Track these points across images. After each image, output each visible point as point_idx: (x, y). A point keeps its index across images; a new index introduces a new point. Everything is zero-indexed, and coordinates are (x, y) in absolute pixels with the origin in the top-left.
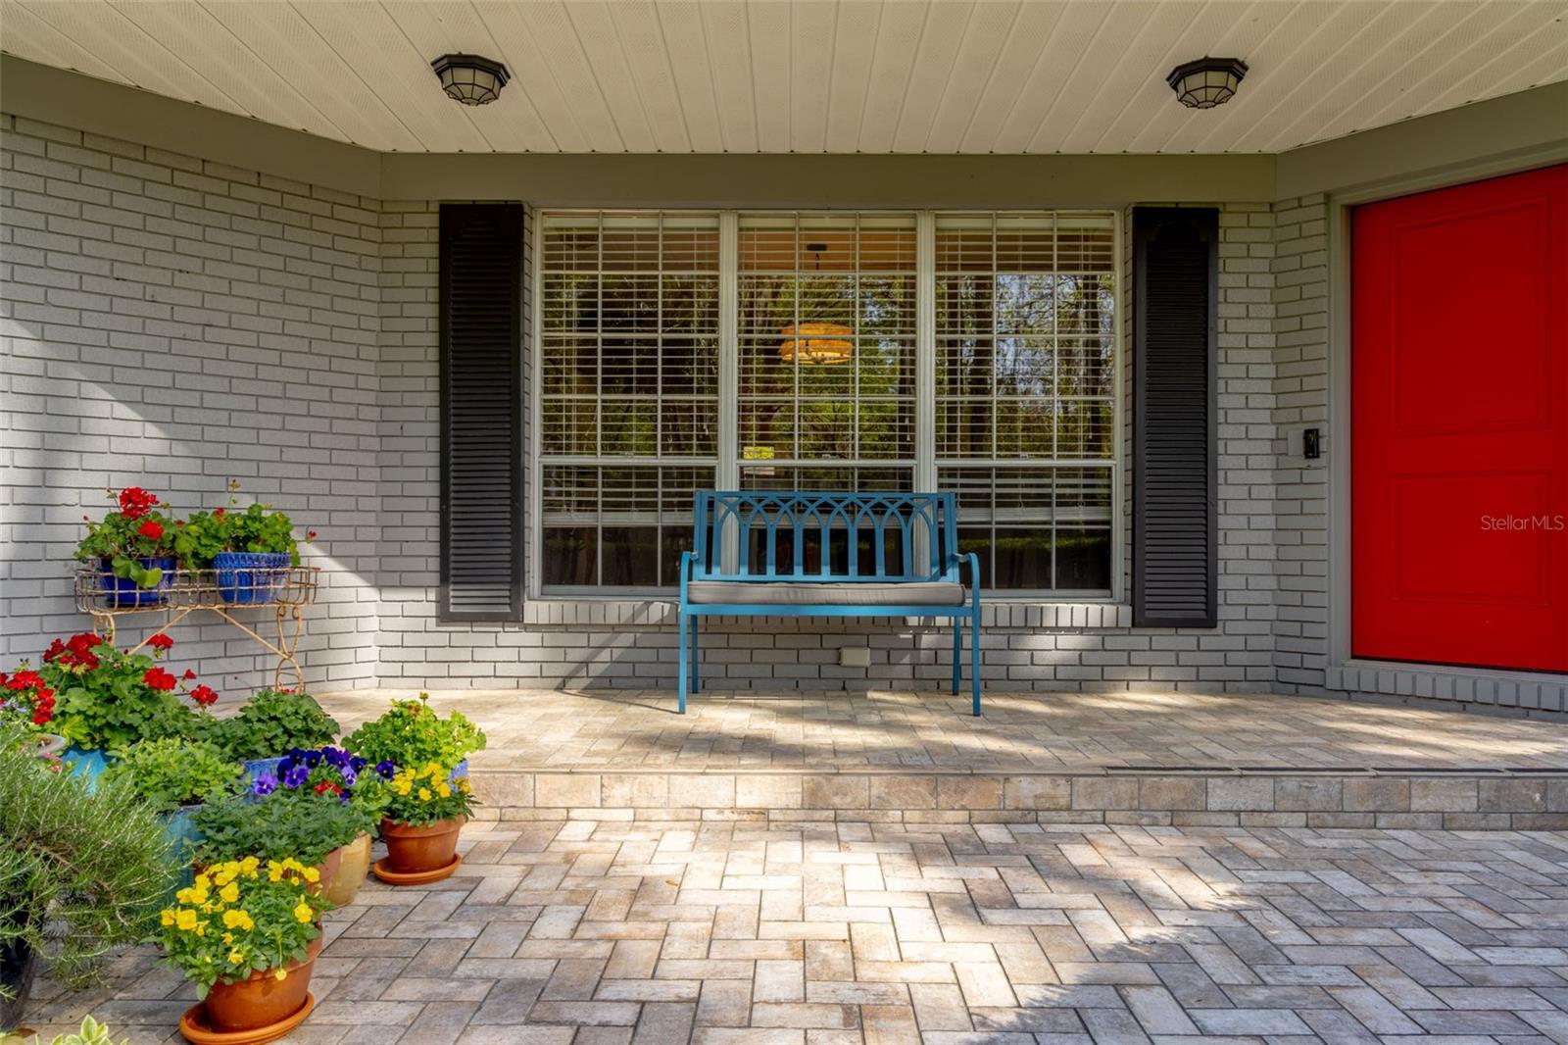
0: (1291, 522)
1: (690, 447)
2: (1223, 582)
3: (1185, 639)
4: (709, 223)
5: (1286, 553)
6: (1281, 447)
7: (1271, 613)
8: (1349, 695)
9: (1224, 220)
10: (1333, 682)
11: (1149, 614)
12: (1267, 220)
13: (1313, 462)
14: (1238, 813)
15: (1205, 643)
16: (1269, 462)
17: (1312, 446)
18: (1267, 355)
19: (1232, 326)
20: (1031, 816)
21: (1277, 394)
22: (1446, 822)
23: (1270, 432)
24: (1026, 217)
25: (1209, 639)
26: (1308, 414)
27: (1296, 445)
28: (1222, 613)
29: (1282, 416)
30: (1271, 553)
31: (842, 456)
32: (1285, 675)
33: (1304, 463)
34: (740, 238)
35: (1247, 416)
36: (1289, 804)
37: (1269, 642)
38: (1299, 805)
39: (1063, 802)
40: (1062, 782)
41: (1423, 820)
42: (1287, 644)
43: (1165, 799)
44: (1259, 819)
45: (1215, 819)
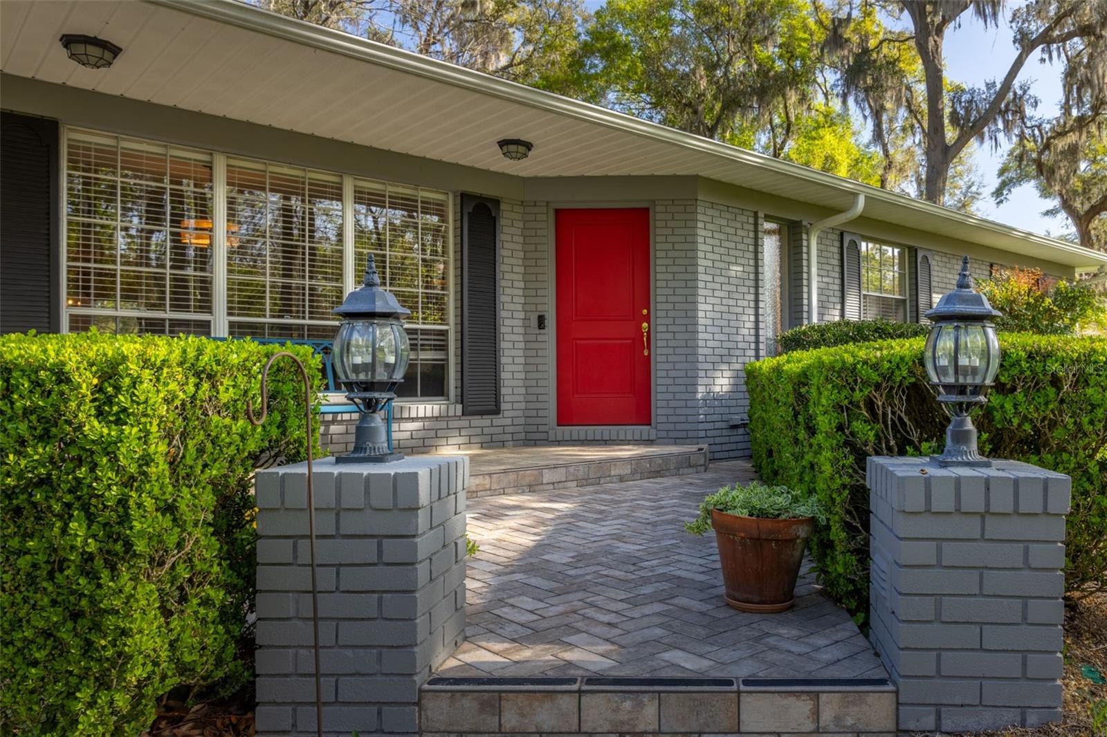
0: (532, 360)
1: (188, 306)
2: (503, 391)
3: (485, 421)
4: (206, 158)
5: (530, 376)
6: (527, 322)
7: (523, 406)
8: (559, 443)
9: (503, 206)
10: (552, 438)
11: (470, 408)
12: (520, 209)
13: (542, 331)
14: (553, 484)
15: (496, 422)
16: (521, 330)
17: (541, 322)
18: (520, 277)
19: (506, 260)
20: (475, 495)
21: (525, 297)
22: (622, 479)
23: (522, 315)
24: (404, 187)
25: (498, 420)
26: (540, 308)
27: (534, 323)
28: (503, 406)
29: (528, 308)
30: (522, 376)
31: (298, 317)
32: (530, 436)
33: (538, 331)
34: (228, 171)
35: (512, 307)
36: (571, 478)
37: (522, 421)
38: (575, 478)
39: (488, 486)
40: (487, 477)
41: (615, 479)
42: (530, 421)
43: (527, 481)
44: (561, 485)
45: (546, 487)
